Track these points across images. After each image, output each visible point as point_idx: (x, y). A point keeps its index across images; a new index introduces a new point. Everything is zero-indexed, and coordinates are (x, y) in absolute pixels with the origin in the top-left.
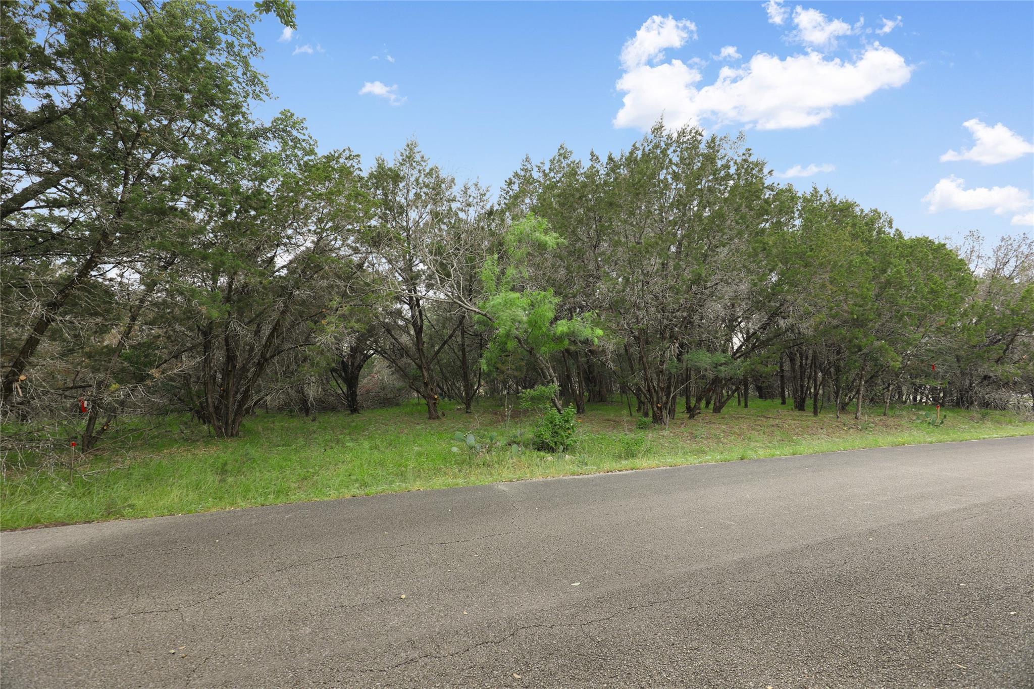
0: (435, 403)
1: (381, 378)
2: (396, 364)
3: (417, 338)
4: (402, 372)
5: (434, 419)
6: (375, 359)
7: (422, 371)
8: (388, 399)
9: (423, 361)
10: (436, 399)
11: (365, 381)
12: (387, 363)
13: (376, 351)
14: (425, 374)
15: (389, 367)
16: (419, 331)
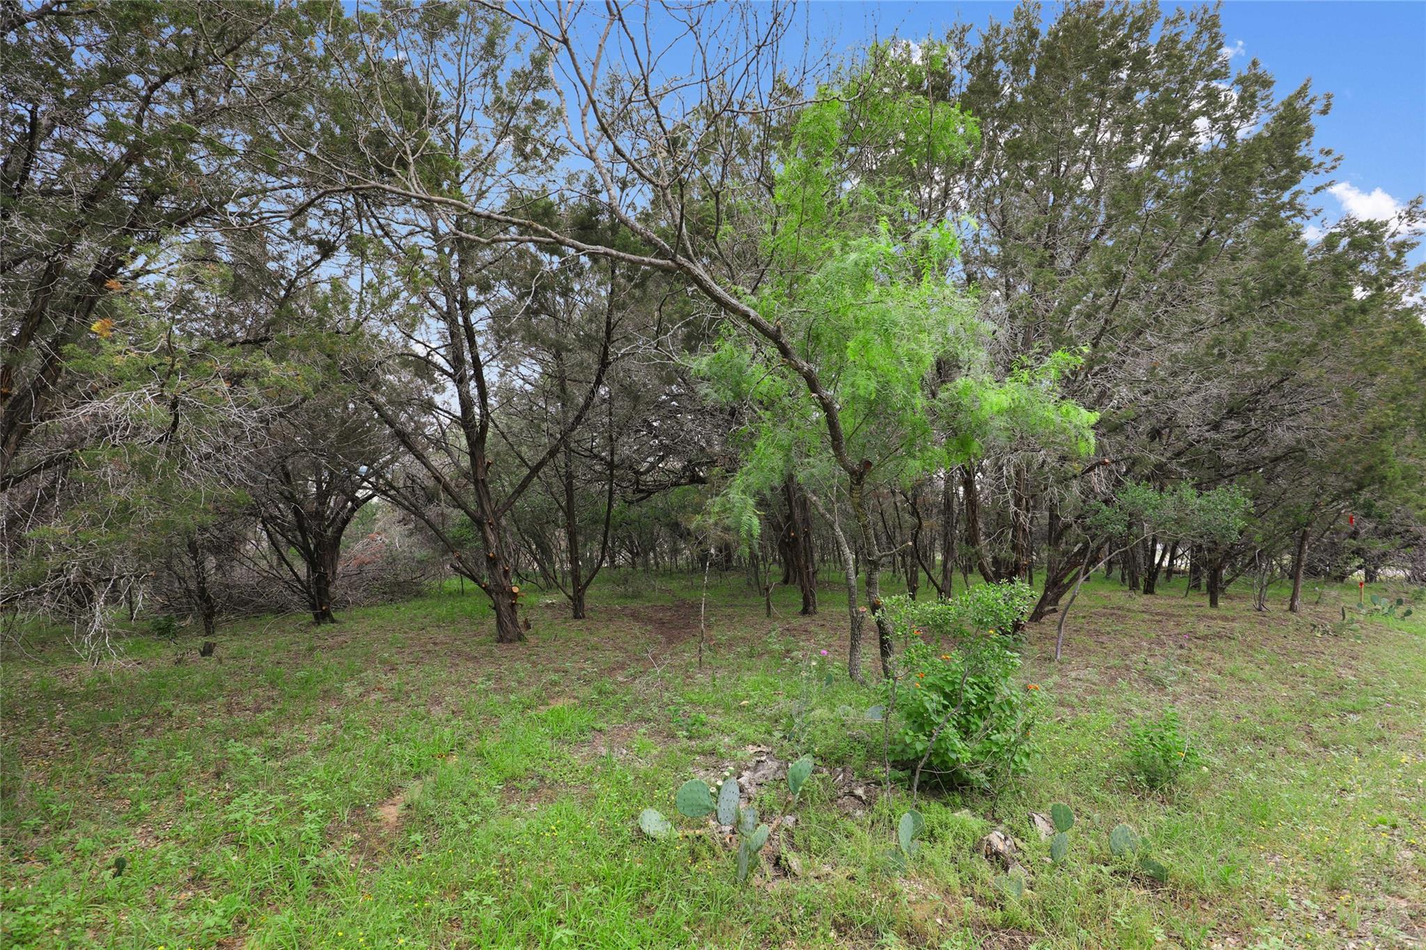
0: (513, 605)
1: (387, 541)
2: (422, 516)
3: (472, 454)
4: (434, 533)
5: (511, 641)
6: (378, 507)
7: (484, 533)
8: (399, 584)
9: (487, 507)
10: (515, 595)
11: (358, 547)
12: (399, 513)
13: (377, 490)
14: (492, 538)
15: (404, 521)
16: (477, 441)
